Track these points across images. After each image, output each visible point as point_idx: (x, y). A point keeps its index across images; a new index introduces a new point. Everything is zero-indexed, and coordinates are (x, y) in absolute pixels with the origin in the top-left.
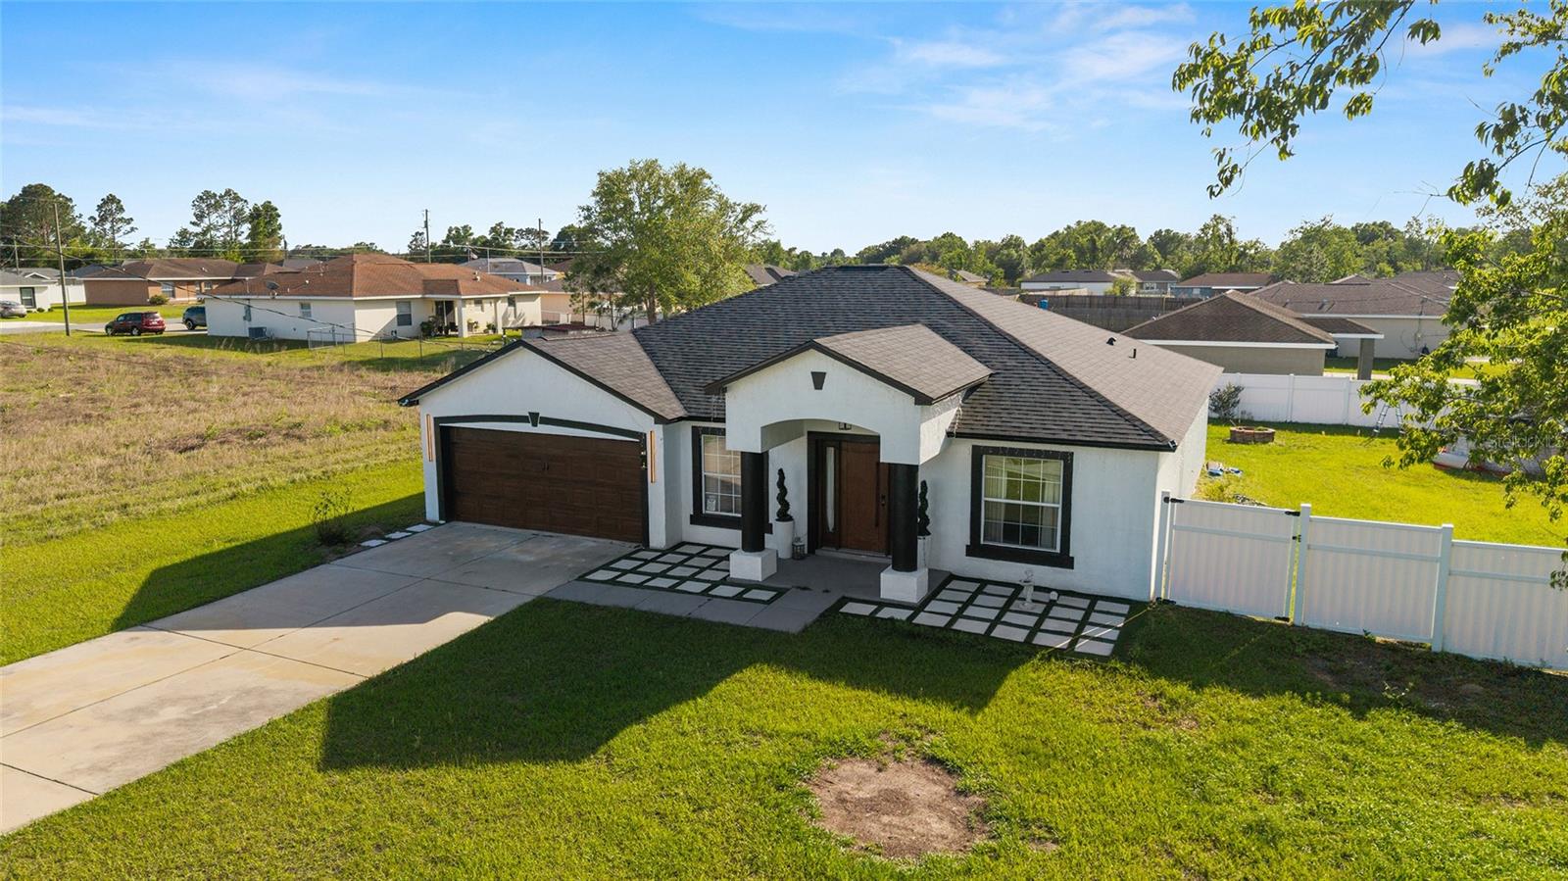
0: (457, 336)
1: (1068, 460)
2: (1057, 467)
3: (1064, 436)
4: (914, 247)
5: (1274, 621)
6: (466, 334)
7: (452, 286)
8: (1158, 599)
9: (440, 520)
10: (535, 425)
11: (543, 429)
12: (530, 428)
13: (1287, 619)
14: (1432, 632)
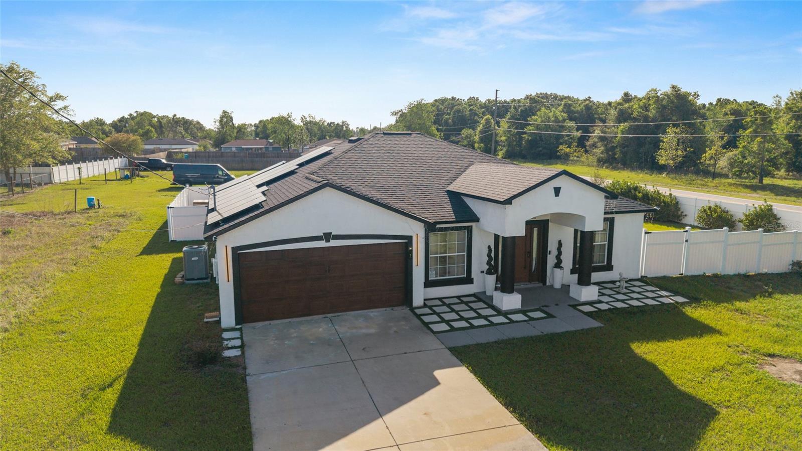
1: (612, 221)
2: (606, 225)
5: (679, 276)
8: (642, 276)
9: (236, 325)
10: (328, 241)
11: (333, 243)
12: (322, 244)
13: (682, 274)
14: (721, 267)
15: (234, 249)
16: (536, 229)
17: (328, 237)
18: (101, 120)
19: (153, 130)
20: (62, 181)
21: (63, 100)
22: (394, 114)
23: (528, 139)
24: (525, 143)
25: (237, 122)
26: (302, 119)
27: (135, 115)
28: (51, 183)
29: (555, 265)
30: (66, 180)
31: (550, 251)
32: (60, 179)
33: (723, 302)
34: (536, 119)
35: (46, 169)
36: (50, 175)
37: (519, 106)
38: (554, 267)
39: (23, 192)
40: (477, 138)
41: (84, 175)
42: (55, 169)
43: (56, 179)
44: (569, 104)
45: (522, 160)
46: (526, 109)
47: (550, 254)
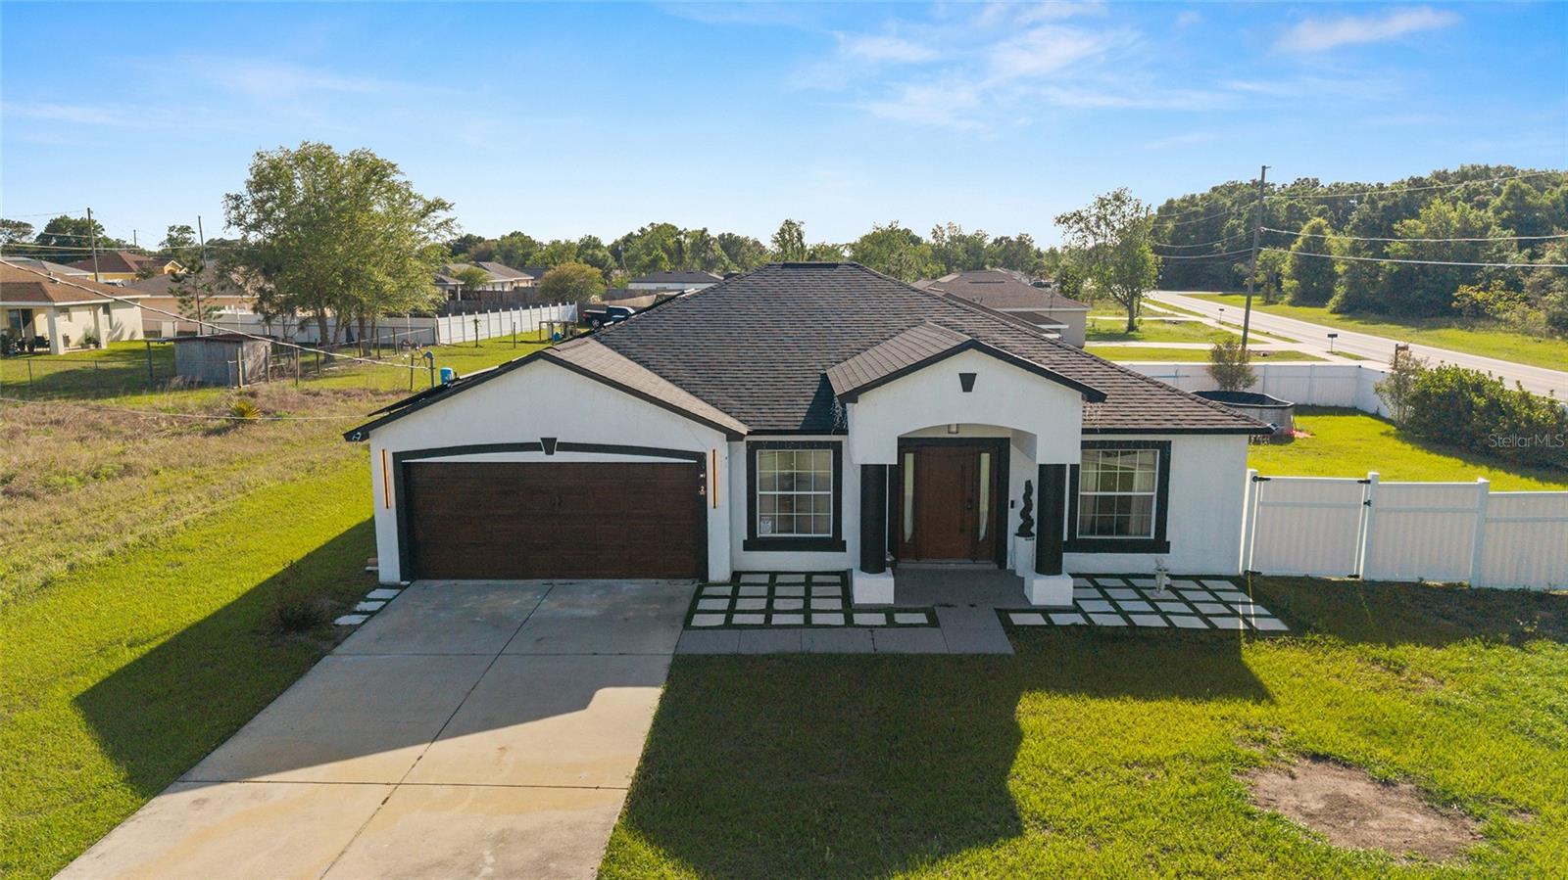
0: (48, 353)
1: (1165, 448)
2: (1153, 457)
3: (1169, 425)
4: (481, 245)
5: (1347, 579)
6: (62, 351)
7: (36, 291)
8: (1246, 572)
9: (402, 580)
10: (550, 452)
11: (559, 457)
12: (540, 457)
13: (1357, 576)
14: (1470, 572)
15: (397, 456)
16: (988, 455)
17: (549, 445)
18: (595, 239)
19: (665, 256)
20: (454, 341)
21: (446, 209)
22: (1062, 220)
23: (1392, 270)
24: (1385, 279)
25: (810, 241)
26: (935, 232)
27: (649, 229)
28: (434, 344)
29: (1020, 528)
30: (461, 340)
31: (1012, 502)
32: (451, 339)
33: (1363, 640)
34: (1416, 226)
35: (428, 322)
36: (435, 331)
37: (1381, 198)
38: (1017, 535)
39: (380, 358)
40: (1286, 268)
41: (483, 335)
42: (442, 322)
43: (444, 338)
44: (1522, 191)
45: (1377, 317)
46: (1396, 204)
47: (1012, 507)
